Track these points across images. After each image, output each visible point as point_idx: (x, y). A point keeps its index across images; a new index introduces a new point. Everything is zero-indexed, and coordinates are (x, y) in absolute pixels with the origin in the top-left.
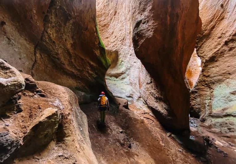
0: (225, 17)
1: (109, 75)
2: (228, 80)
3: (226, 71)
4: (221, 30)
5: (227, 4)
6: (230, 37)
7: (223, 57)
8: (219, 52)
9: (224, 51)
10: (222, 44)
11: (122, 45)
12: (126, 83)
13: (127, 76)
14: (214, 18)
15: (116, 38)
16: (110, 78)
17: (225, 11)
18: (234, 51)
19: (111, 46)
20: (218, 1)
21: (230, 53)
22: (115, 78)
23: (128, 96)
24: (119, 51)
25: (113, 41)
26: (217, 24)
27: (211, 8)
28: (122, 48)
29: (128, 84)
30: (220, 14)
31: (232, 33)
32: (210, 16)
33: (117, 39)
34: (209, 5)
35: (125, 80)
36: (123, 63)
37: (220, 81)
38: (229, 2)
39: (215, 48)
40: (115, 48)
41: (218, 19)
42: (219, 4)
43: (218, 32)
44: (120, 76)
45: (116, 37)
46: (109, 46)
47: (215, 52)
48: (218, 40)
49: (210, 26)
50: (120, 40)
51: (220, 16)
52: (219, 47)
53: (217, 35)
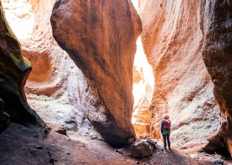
0: (165, 19)
1: (35, 92)
2: (177, 86)
3: (174, 77)
4: (164, 32)
5: (165, 4)
6: (172, 39)
7: (170, 61)
8: (166, 57)
9: (169, 55)
10: (167, 47)
11: (53, 44)
12: (64, 102)
13: (64, 90)
14: (156, 19)
15: (43, 35)
16: (38, 97)
17: (165, 12)
18: (178, 55)
19: (36, 45)
20: (158, 1)
21: (175, 57)
22: (47, 97)
23: (68, 121)
24: (49, 53)
25: (39, 39)
26: (160, 26)
27: (153, 9)
28: (53, 50)
29: (67, 103)
30: (161, 15)
31: (173, 35)
32: (152, 17)
33: (45, 36)
34: (151, 5)
35: (62, 98)
36: (56, 71)
37: (171, 89)
38: (167, 2)
39: (162, 53)
40: (41, 50)
41: (160, 21)
42: (159, 4)
43: (162, 35)
44: (54, 92)
45: (42, 33)
46: (33, 46)
47: (162, 57)
48: (163, 44)
49: (154, 29)
50: (50, 37)
51: (161, 18)
52: (165, 51)
53: (161, 39)
